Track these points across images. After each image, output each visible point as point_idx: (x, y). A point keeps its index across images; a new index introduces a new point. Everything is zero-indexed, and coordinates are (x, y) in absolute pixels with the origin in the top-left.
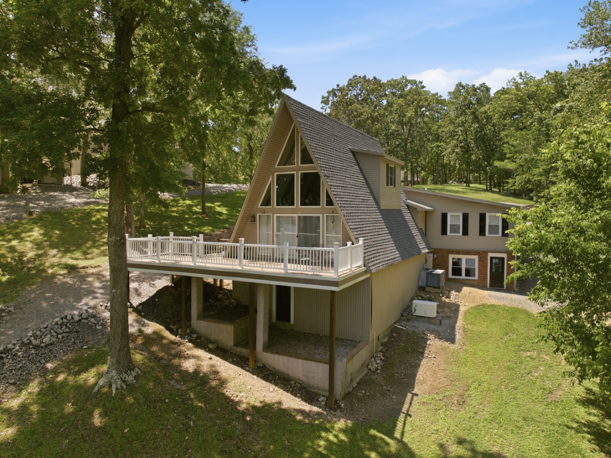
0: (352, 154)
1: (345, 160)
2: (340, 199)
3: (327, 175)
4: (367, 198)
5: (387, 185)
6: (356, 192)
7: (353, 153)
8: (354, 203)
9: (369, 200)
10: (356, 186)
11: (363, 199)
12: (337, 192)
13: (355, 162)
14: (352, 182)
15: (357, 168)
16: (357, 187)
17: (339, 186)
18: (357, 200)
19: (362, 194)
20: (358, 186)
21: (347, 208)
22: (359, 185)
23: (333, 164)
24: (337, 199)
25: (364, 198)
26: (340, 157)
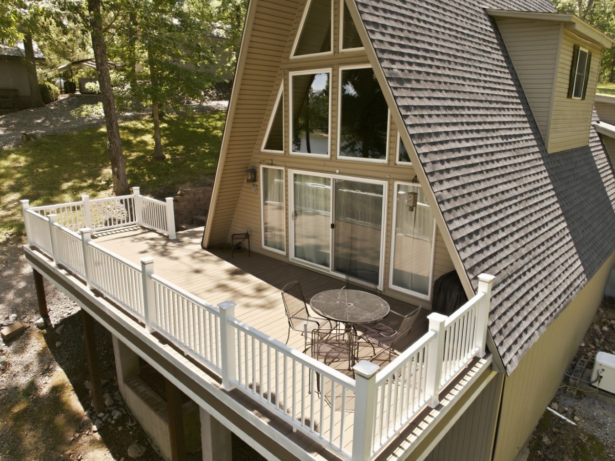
0: (489, 24)
1: (468, 35)
2: (435, 149)
3: (401, 75)
4: (517, 132)
5: (569, 95)
6: (489, 119)
7: (494, 20)
8: (479, 151)
9: (521, 136)
10: (491, 102)
11: (506, 137)
12: (429, 125)
13: (495, 41)
14: (482, 91)
15: (498, 55)
16: (494, 105)
17: (437, 108)
18: (491, 141)
19: (504, 123)
20: (497, 102)
21: (454, 174)
22: (499, 99)
23: (430, 44)
24: (424, 149)
25: (509, 133)
26: (454, 28)
